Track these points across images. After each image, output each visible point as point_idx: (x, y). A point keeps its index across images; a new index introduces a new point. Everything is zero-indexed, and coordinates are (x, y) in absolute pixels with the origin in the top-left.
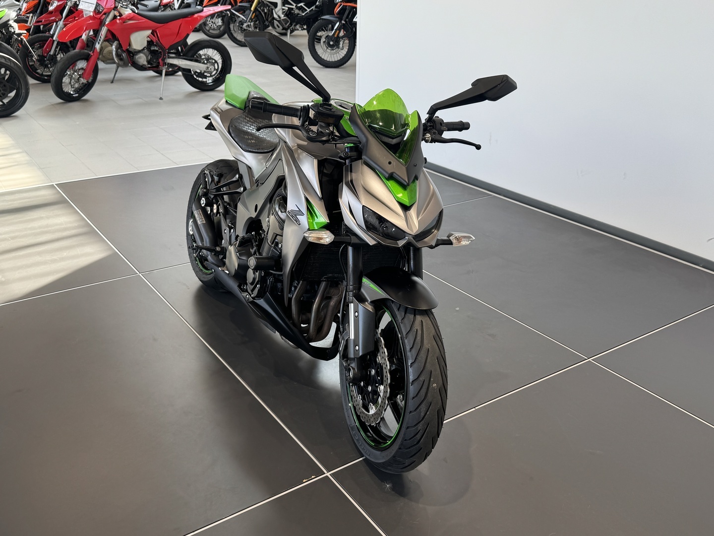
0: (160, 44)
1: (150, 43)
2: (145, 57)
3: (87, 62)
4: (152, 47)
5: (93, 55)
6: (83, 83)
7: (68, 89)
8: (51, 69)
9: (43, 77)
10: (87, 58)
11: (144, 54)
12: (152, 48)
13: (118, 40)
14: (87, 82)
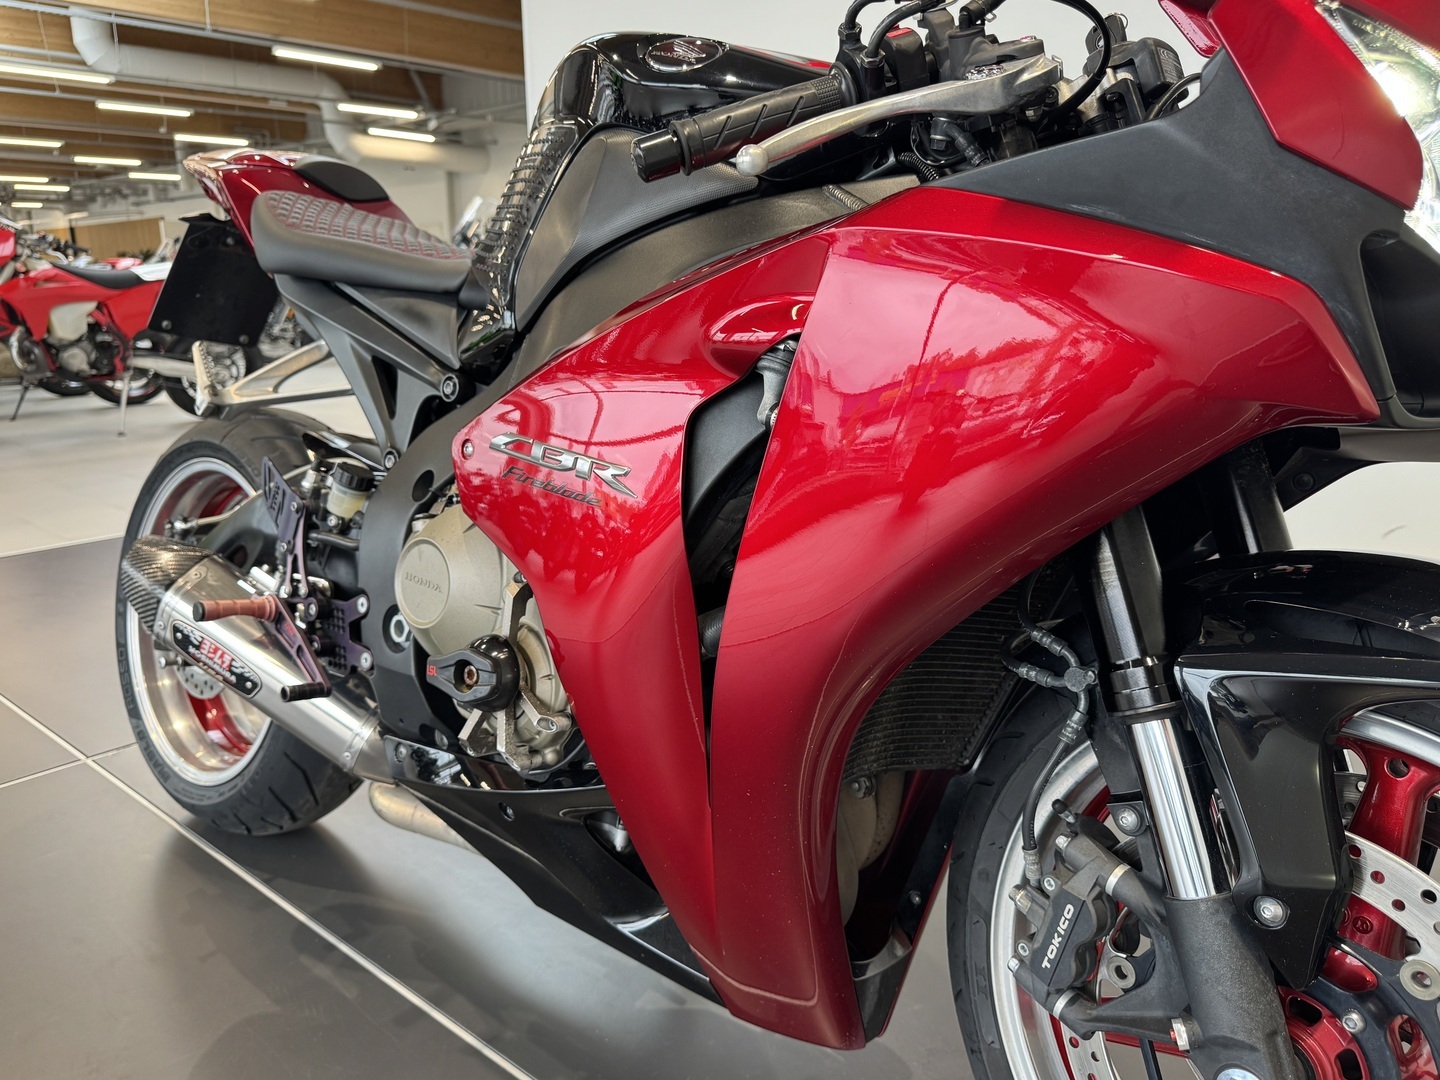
0: (115, 329)
1: (94, 328)
12: (100, 338)
13: (23, 323)
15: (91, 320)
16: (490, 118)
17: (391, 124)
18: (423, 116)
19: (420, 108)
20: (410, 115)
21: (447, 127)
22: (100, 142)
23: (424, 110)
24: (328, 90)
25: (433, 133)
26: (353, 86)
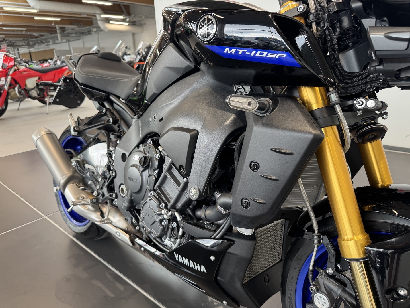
2: (36, 92)
5: (4, 92)
11: (35, 90)
12: (40, 87)
14: (2, 108)
15: (37, 82)
16: (143, 17)
17: (116, 20)
18: (125, 17)
19: (124, 15)
20: (121, 17)
21: (132, 20)
22: (36, 28)
23: (125, 16)
24: (98, 11)
25: (128, 22)
26: (105, 10)
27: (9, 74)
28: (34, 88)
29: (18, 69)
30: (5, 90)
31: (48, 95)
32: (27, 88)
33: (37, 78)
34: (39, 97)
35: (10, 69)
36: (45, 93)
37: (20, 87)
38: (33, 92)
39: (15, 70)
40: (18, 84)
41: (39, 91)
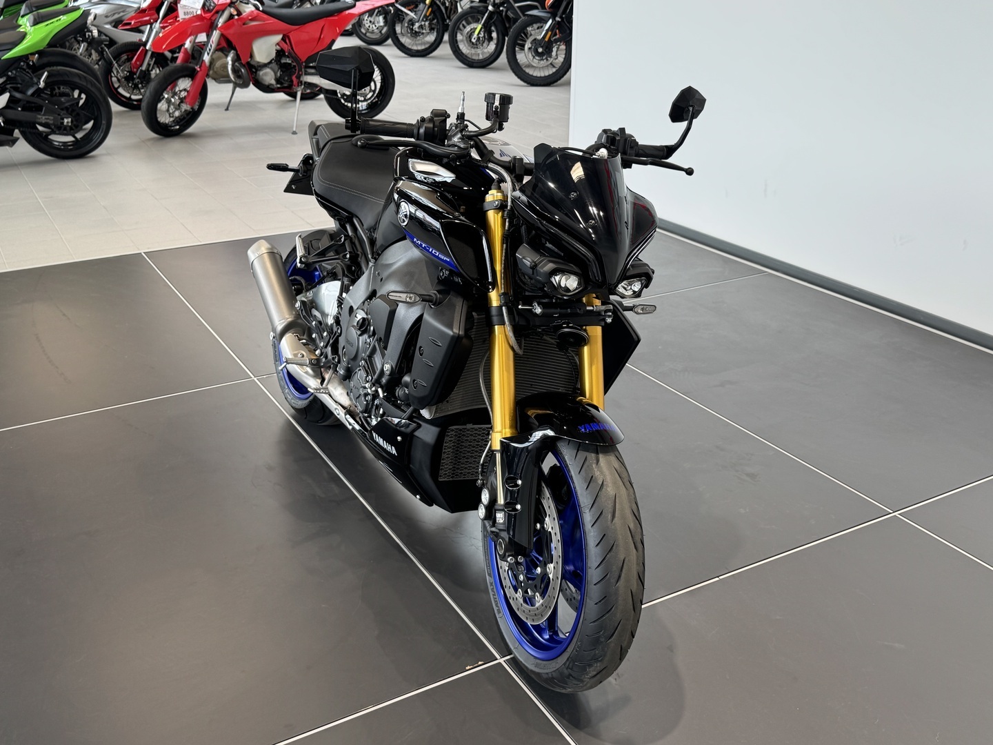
0: (293, 55)
1: (280, 53)
2: (272, 73)
3: (192, 80)
4: (283, 58)
5: (201, 70)
6: (185, 111)
7: (164, 119)
8: (142, 91)
9: (130, 102)
10: (192, 74)
11: (272, 69)
12: (283, 61)
14: (192, 108)
15: (278, 48)
27: (217, 25)
28: (270, 62)
29: (239, 13)
30: (205, 62)
31: (300, 83)
32: (252, 63)
33: (278, 38)
34: (279, 86)
35: (220, 13)
36: (294, 78)
37: (237, 59)
38: (266, 74)
39: (231, 16)
40: (234, 49)
41: (281, 71)
